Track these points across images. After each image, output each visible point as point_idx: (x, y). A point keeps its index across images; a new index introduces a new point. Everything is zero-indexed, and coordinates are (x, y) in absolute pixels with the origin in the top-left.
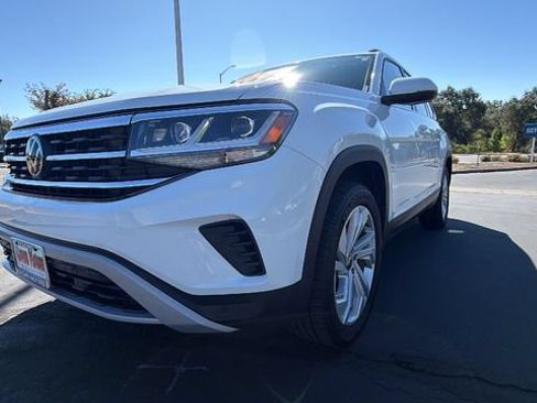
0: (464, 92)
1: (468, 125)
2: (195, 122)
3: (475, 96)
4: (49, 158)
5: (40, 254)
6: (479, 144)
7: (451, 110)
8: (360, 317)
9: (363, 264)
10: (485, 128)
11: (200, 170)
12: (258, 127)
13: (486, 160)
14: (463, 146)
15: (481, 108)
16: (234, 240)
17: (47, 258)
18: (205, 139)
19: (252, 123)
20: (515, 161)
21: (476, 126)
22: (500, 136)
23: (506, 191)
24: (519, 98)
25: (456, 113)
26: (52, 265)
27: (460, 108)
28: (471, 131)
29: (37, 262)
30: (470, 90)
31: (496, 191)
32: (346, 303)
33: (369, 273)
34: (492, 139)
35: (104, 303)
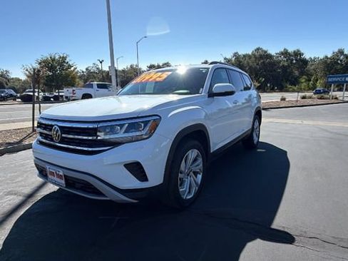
0: (295, 52)
1: (296, 73)
2: (121, 126)
3: (301, 54)
4: (63, 135)
5: (61, 173)
6: (303, 85)
7: (286, 64)
8: (194, 196)
9: (196, 174)
10: (307, 75)
11: (124, 143)
12: (145, 126)
13: (304, 98)
14: (293, 87)
15: (305, 62)
16: (136, 169)
17: (65, 176)
18: (125, 132)
19: (143, 125)
20: (320, 99)
21: (302, 73)
22: (317, 80)
23: (305, 122)
24: (329, 57)
25: (289, 66)
26: (67, 178)
27: (291, 63)
28: (299, 77)
29: (60, 177)
30: (298, 51)
31: (299, 122)
32: (185, 191)
33: (200, 177)
34: (312, 82)
35: (89, 193)
